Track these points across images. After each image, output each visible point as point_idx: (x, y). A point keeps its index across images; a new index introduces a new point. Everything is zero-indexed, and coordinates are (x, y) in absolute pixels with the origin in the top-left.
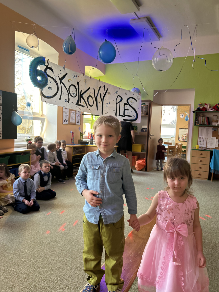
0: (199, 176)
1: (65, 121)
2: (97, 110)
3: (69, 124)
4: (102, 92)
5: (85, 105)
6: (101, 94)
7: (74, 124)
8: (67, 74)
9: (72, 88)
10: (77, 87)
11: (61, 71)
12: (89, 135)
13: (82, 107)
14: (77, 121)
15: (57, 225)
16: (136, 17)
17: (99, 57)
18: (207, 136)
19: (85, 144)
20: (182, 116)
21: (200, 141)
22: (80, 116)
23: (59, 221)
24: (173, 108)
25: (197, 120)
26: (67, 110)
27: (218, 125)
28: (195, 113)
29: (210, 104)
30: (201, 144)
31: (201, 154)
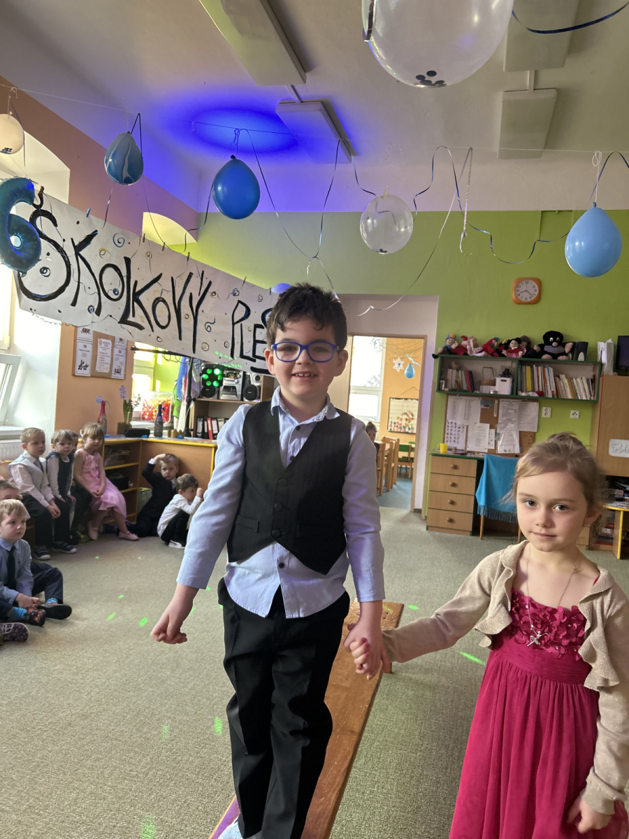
0: (450, 525)
1: (80, 366)
2: (180, 339)
3: (91, 376)
4: (194, 288)
5: (145, 324)
6: (191, 294)
7: (106, 376)
8: (94, 234)
9: (110, 275)
10: (124, 273)
11: (78, 223)
12: (145, 409)
13: (137, 330)
14: (115, 367)
15: (84, 671)
16: (296, 98)
17: (212, 201)
18: (468, 419)
19: (140, 436)
20: (398, 365)
21: (449, 432)
22: (123, 352)
23: (85, 660)
24: (375, 343)
25: (443, 377)
26: (90, 336)
27: (495, 391)
28: (438, 360)
29: (475, 339)
30: (453, 439)
31: (455, 467)
